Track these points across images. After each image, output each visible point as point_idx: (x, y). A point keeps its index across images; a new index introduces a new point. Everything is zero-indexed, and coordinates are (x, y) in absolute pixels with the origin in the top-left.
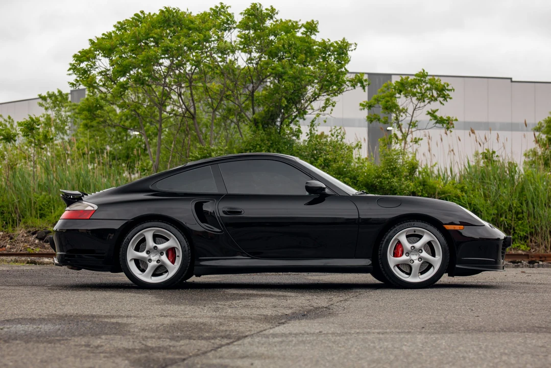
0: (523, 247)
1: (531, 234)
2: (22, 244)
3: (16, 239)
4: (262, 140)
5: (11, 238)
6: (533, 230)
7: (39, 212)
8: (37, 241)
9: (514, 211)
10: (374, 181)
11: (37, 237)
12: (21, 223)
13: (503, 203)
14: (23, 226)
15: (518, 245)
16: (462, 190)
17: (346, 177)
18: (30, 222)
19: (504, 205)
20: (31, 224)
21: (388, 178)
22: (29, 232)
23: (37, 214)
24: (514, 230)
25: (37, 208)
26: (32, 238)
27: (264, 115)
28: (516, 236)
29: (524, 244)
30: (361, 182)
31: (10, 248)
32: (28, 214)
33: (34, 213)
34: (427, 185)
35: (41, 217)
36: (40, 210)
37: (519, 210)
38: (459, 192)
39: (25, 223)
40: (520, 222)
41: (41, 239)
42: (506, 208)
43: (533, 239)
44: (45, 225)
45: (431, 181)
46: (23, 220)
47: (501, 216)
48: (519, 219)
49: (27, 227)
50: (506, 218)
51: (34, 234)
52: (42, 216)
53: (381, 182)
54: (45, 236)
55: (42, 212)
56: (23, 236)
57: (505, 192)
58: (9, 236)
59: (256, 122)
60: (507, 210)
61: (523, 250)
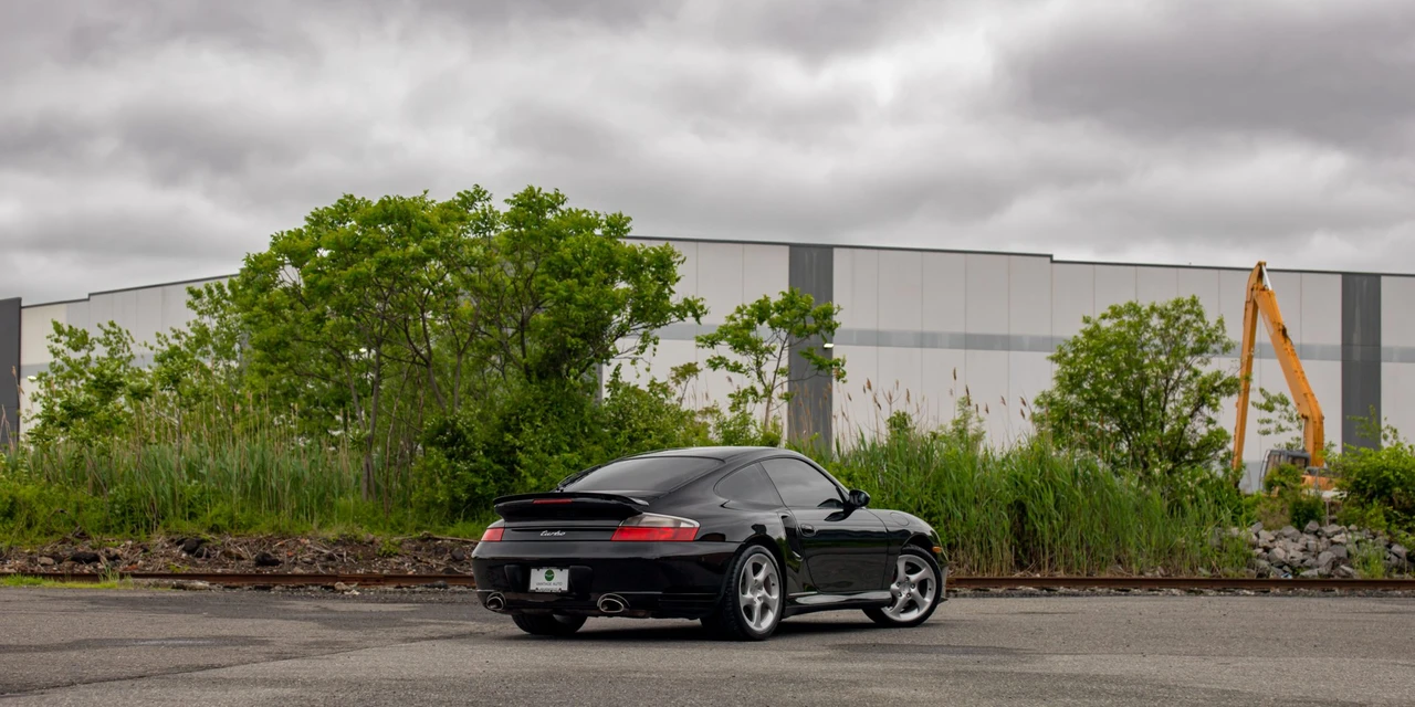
2: (161, 560)
3: (152, 551)
4: (536, 400)
5: (145, 551)
6: (953, 541)
7: (187, 509)
8: (184, 555)
11: (184, 549)
12: (160, 528)
14: (163, 531)
18: (173, 526)
19: (910, 501)
20: (175, 529)
22: (173, 540)
23: (184, 513)
25: (184, 504)
26: (176, 551)
27: (540, 361)
31: (144, 566)
32: (171, 512)
33: (179, 510)
35: (190, 518)
36: (189, 507)
39: (165, 527)
41: (189, 552)
43: (953, 555)
44: (196, 530)
46: (162, 523)
49: (169, 533)
51: (179, 543)
52: (192, 516)
54: (197, 548)
55: (192, 510)
56: (163, 547)
58: (141, 547)
59: (528, 371)
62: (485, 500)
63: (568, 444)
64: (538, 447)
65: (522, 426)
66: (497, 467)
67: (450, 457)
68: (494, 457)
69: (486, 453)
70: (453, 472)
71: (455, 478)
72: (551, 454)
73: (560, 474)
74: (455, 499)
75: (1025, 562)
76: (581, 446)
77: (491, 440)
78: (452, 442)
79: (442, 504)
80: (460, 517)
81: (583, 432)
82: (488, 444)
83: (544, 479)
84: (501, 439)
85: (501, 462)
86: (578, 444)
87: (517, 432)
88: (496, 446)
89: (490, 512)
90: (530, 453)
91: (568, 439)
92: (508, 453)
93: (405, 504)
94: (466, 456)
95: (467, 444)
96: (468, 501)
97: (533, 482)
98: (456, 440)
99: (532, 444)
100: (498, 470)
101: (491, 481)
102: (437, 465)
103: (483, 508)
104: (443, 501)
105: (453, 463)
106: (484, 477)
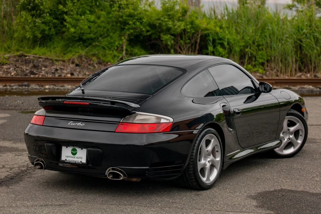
0: (261, 71)
1: (268, 61)
6: (269, 58)
9: (256, 44)
10: (155, 22)
13: (249, 38)
15: (257, 69)
16: (221, 28)
17: (134, 19)
19: (249, 39)
21: (165, 21)
24: (255, 58)
28: (256, 62)
29: (262, 69)
30: (145, 22)
34: (194, 24)
37: (261, 43)
38: (218, 29)
40: (260, 52)
42: (250, 42)
43: (269, 65)
45: (197, 22)
47: (247, 48)
48: (260, 50)
50: (250, 49)
53: (160, 24)
57: (251, 30)
60: (251, 43)
61: (260, 73)
62: (49, 37)
63: (90, 11)
64: (75, 12)
65: (67, 2)
66: (55, 21)
67: (33, 16)
68: (54, 16)
69: (50, 15)
70: (34, 24)
71: (35, 26)
72: (81, 15)
73: (85, 25)
74: (35, 37)
75: (302, 68)
76: (95, 12)
77: (52, 8)
78: (33, 8)
79: (29, 39)
80: (37, 45)
81: (96, 4)
82: (51, 10)
83: (77, 28)
84: (57, 8)
85: (57, 19)
86: (93, 10)
87: (65, 5)
88: (55, 11)
89: (51, 43)
90: (72, 15)
91: (89, 8)
92: (60, 14)
93: (12, 38)
94: (40, 16)
95: (40, 10)
96: (41, 38)
97: (72, 30)
98: (35, 8)
99: (72, 10)
100: (55, 23)
101: (52, 28)
102: (26, 20)
103: (49, 40)
104: (29, 38)
105: (34, 19)
106: (49, 26)
